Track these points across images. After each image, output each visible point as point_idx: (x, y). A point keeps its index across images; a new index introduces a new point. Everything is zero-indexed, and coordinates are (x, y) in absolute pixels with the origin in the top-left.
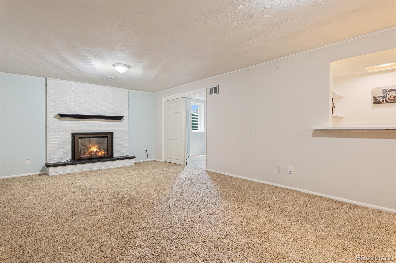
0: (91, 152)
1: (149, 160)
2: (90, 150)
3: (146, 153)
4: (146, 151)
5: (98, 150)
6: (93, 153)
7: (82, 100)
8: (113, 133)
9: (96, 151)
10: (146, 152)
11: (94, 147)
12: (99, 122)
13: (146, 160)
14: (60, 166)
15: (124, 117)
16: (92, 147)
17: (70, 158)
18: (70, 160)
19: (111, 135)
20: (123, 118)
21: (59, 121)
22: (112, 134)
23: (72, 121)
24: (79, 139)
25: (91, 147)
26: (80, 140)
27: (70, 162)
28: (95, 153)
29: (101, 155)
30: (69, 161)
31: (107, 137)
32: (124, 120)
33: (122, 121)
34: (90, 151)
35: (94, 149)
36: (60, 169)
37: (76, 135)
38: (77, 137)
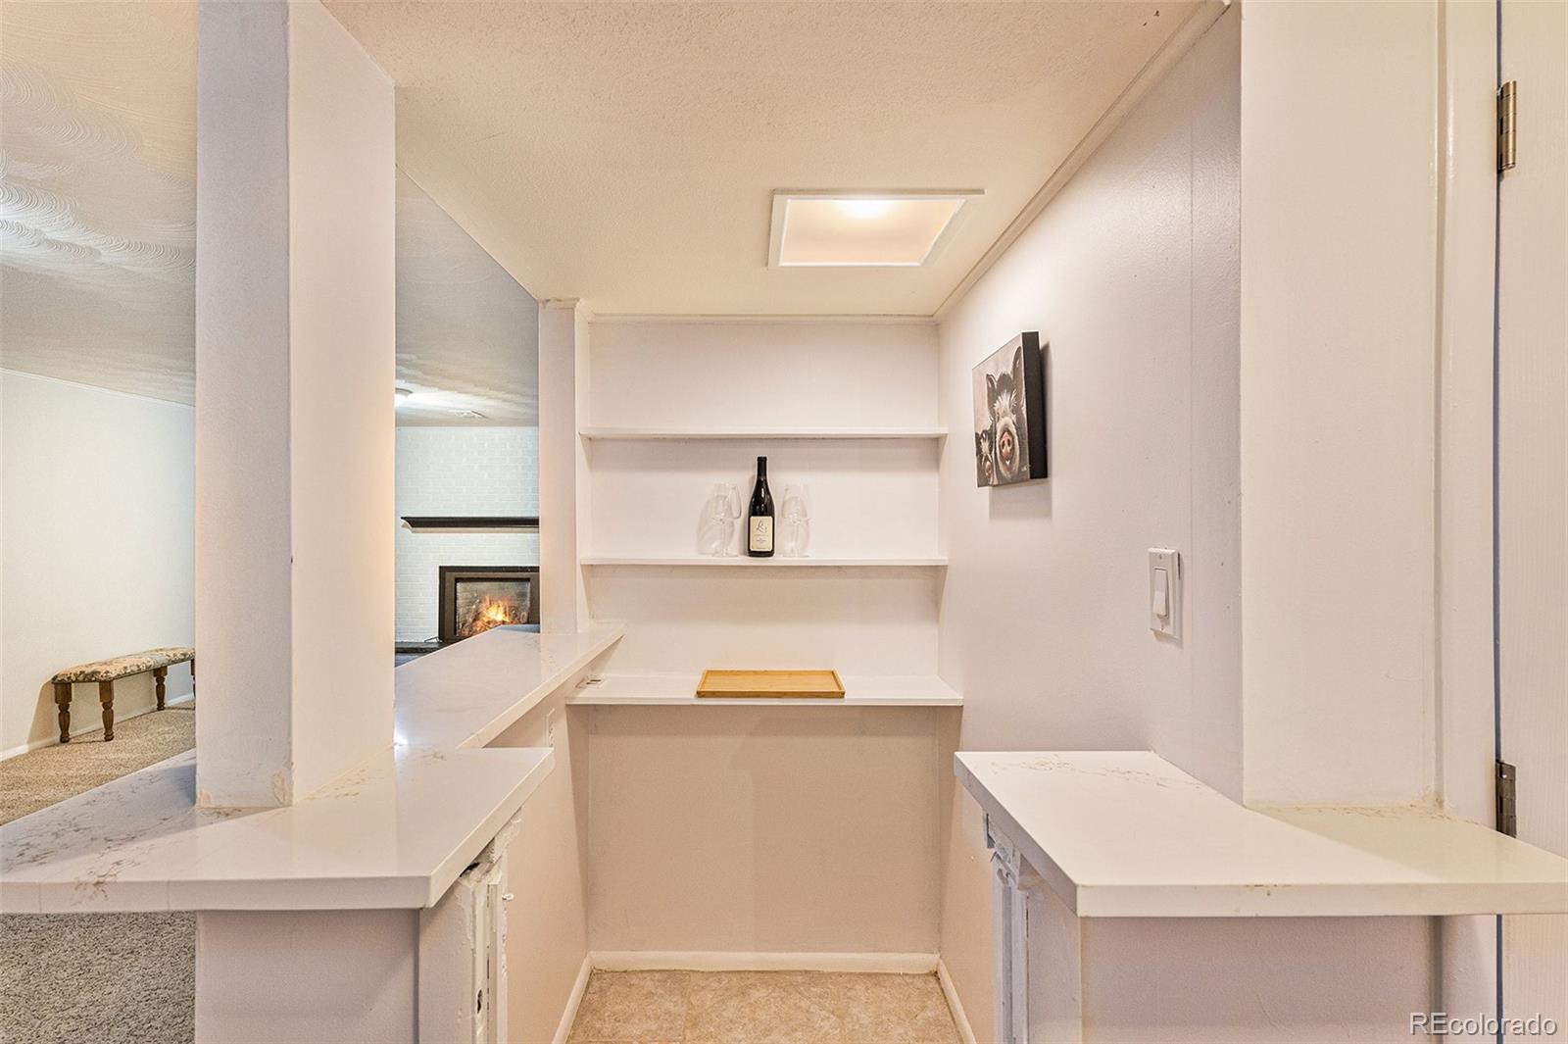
2: (484, 615)
5: (507, 620)
11: (499, 606)
17: (437, 635)
21: (413, 534)
27: (436, 645)
37: (447, 574)
38: (451, 577)
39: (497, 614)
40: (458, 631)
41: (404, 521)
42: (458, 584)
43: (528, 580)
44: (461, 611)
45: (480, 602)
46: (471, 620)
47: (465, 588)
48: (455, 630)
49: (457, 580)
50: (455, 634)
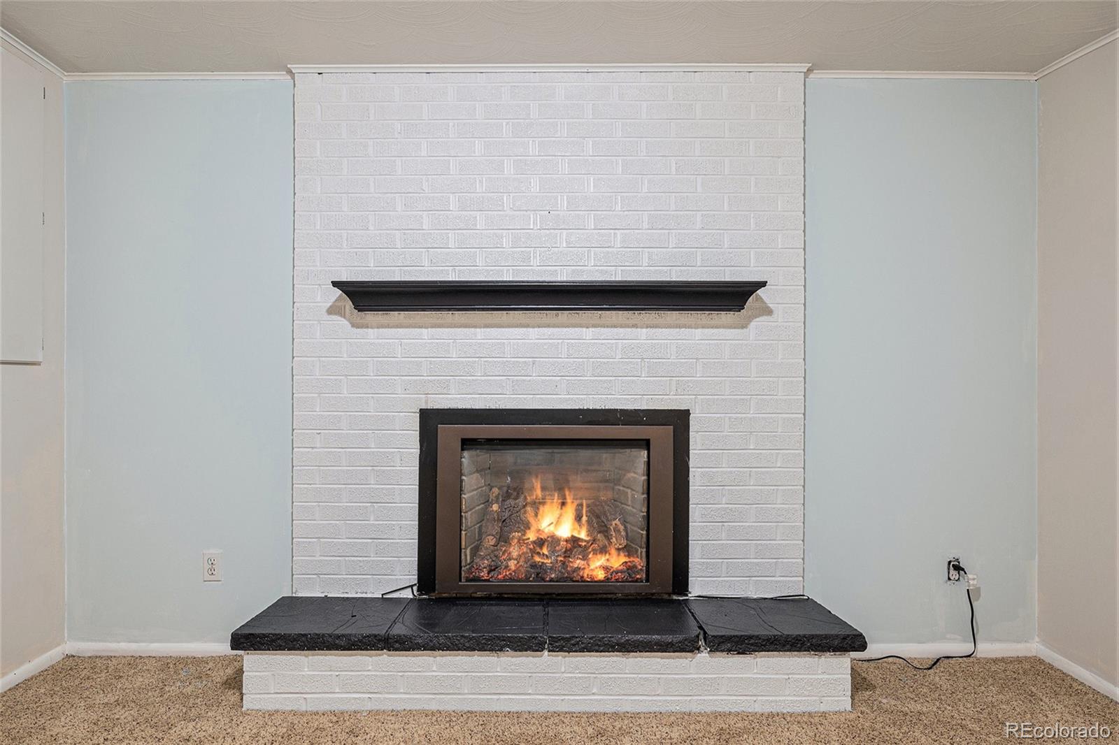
0: (540, 542)
1: (986, 649)
2: (535, 527)
3: (961, 588)
4: (958, 568)
5: (583, 535)
6: (553, 551)
7: (481, 182)
8: (688, 412)
9: (574, 540)
10: (954, 574)
11: (563, 504)
12: (588, 333)
13: (960, 647)
14: (301, 648)
15: (763, 284)
16: (548, 505)
17: (414, 579)
18: (411, 586)
19: (672, 427)
20: (760, 292)
21: (355, 330)
22: (679, 421)
23: (424, 331)
24: (466, 454)
25: (544, 503)
26: (471, 457)
28: (568, 553)
29: (601, 575)
30: (407, 594)
31: (646, 444)
32: (769, 312)
33: (750, 319)
34: (531, 536)
35: (557, 521)
36: (306, 672)
37: (439, 427)
38: (448, 436)
39: (559, 520)
41: (339, 292)
43: (641, 444)
44: (469, 516)
47: (479, 466)
48: (458, 567)
49: (465, 444)
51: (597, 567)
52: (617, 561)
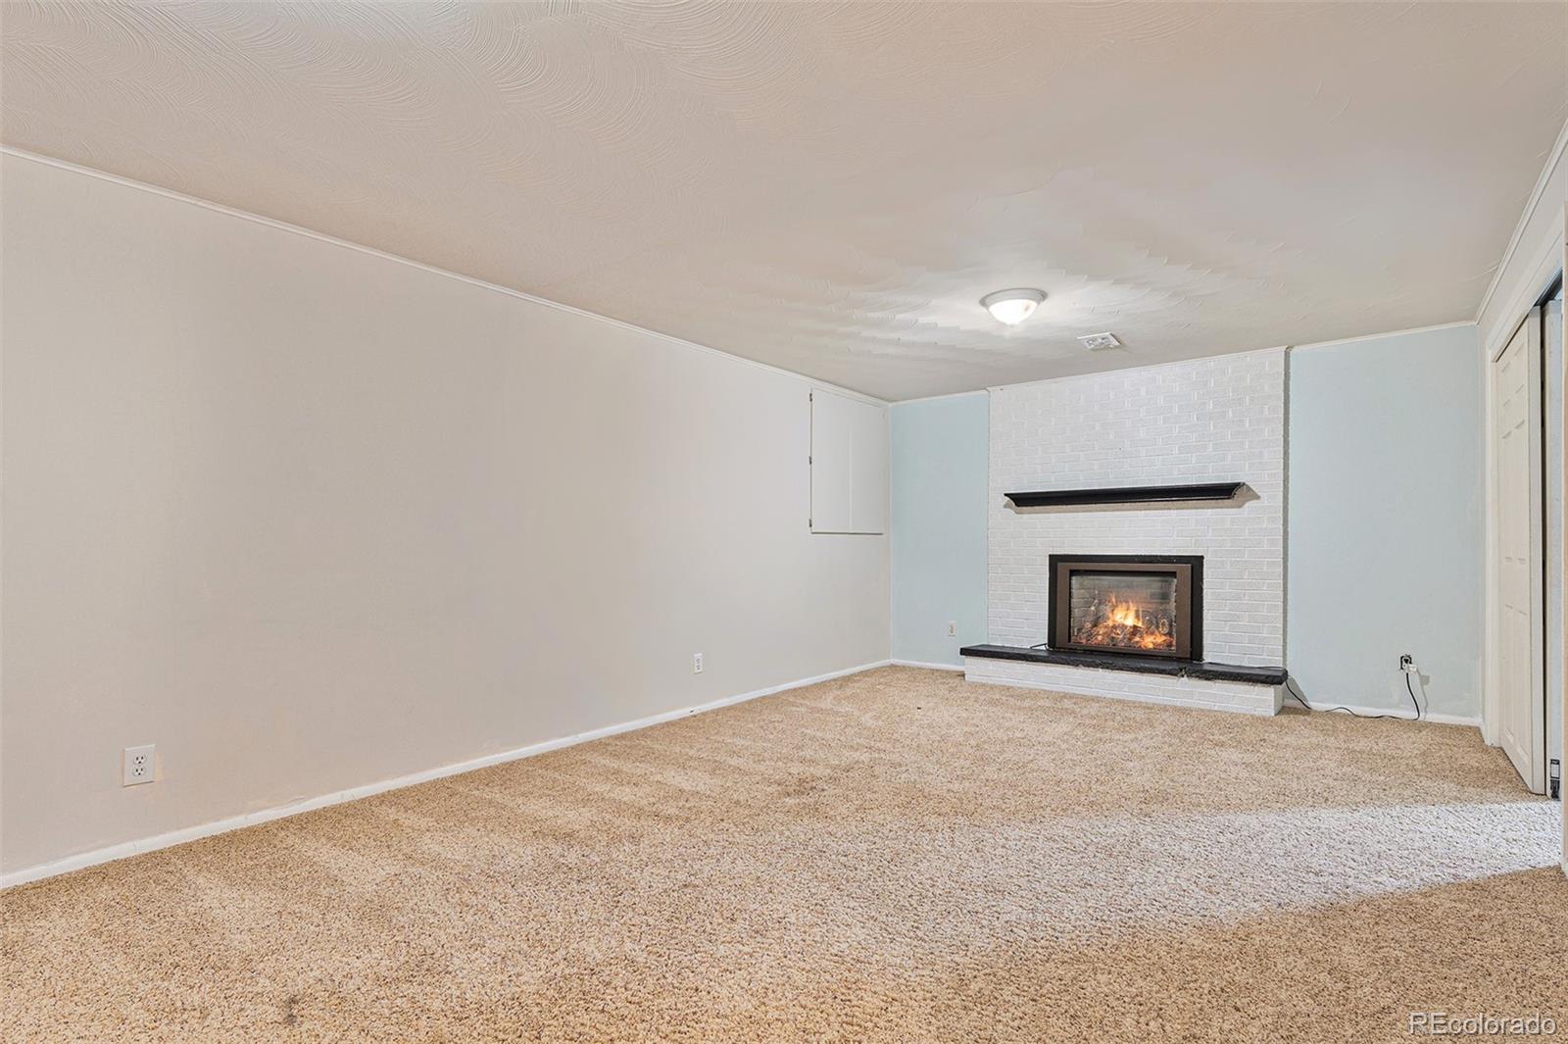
0: (1116, 628)
1: (1431, 719)
2: (1108, 619)
4: (1409, 662)
5: (1140, 625)
6: (1123, 633)
8: (1202, 557)
9: (1135, 628)
10: (1406, 666)
11: (1128, 609)
16: (1119, 608)
17: (1046, 641)
18: (1044, 644)
19: (1192, 566)
20: (1243, 489)
21: (1015, 516)
22: (1196, 562)
23: (1052, 515)
25: (1117, 607)
26: (1076, 580)
27: (1045, 654)
28: (1132, 634)
29: (1151, 646)
30: (1043, 648)
32: (1258, 498)
33: (1243, 502)
34: (1110, 624)
35: (1125, 617)
37: (1059, 564)
38: (1064, 569)
39: (1126, 616)
40: (1073, 638)
41: (1007, 499)
42: (1074, 578)
43: (1173, 574)
44: (1076, 612)
45: (1100, 603)
46: (1088, 625)
47: (1081, 584)
48: (1070, 637)
49: (1073, 573)
50: (1069, 641)
51: (1149, 642)
52: (1160, 639)
